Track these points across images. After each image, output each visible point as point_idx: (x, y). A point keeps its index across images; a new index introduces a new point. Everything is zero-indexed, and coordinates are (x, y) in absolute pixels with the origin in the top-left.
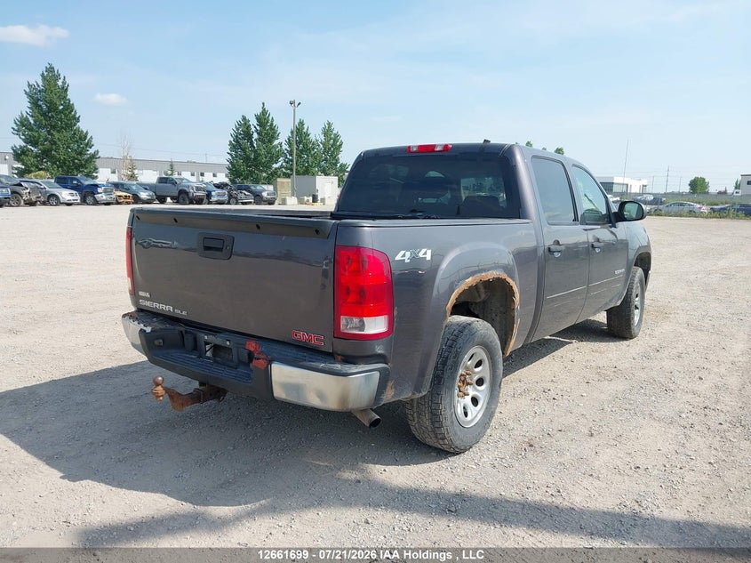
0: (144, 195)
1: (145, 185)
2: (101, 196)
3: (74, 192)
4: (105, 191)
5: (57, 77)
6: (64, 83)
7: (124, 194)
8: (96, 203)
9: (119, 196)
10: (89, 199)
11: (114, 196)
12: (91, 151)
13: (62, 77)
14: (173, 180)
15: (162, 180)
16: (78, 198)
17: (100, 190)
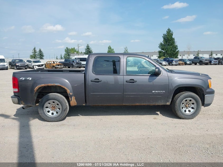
0: (188, 62)
1: (190, 59)
2: (174, 63)
3: (166, 62)
4: (175, 62)
5: (170, 31)
6: (172, 32)
7: (182, 62)
8: (172, 65)
9: (180, 63)
10: (171, 64)
11: (178, 63)
12: (177, 50)
13: (171, 31)
14: (198, 57)
15: (195, 58)
16: (167, 64)
17: (174, 61)
